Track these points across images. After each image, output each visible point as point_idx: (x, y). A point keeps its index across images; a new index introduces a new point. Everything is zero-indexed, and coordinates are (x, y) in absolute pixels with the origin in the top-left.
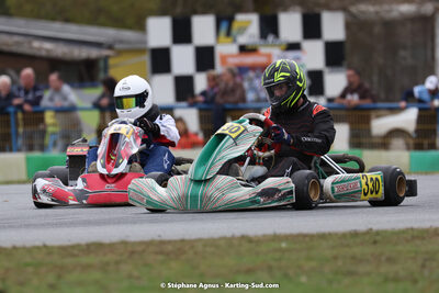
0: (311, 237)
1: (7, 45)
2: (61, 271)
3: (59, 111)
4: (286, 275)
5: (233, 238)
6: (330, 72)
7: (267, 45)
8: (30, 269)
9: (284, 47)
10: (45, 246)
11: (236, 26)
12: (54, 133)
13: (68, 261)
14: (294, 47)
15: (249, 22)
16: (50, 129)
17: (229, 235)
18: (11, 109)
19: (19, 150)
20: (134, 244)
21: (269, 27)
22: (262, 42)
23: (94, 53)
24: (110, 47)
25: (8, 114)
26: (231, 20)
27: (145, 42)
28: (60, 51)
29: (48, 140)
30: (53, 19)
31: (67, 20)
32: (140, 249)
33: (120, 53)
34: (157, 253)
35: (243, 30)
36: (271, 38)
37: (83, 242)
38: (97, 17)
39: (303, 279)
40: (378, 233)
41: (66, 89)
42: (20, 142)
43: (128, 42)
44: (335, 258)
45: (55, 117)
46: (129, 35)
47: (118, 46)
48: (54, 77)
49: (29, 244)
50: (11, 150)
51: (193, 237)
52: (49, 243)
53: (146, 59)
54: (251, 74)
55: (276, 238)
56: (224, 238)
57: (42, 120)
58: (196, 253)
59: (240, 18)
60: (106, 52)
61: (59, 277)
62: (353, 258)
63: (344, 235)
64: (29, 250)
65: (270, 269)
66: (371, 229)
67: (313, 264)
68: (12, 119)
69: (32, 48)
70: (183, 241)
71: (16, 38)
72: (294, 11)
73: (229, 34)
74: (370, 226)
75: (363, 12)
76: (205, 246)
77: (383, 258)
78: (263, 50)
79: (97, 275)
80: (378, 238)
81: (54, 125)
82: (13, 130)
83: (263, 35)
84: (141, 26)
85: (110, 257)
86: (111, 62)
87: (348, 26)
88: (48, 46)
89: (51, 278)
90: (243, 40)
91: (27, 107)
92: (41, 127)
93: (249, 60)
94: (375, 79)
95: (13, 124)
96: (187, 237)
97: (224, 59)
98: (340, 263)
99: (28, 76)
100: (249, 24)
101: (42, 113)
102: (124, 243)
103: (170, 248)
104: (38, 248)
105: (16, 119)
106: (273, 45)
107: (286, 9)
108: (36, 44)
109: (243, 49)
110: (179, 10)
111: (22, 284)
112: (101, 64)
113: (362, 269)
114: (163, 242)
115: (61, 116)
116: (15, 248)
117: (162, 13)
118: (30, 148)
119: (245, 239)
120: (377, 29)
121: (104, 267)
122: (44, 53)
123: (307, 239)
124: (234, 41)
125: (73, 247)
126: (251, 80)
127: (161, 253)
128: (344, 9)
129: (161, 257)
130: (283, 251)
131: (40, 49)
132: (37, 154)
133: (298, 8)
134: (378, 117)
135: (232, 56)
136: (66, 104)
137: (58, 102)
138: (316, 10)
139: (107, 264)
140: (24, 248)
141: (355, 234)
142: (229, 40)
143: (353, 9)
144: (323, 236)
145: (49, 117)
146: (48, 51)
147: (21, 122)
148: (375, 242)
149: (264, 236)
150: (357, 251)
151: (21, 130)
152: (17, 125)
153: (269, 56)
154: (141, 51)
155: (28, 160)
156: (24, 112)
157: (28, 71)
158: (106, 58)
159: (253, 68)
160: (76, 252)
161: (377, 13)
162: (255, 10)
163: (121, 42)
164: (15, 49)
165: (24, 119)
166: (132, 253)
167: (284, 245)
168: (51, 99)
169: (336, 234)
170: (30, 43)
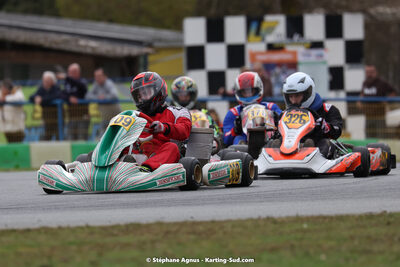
0: (331, 218)
1: (56, 43)
2: (102, 249)
3: (102, 103)
4: (307, 254)
5: (259, 219)
6: (350, 68)
7: (293, 44)
8: (74, 248)
9: (308, 45)
10: (88, 227)
11: (265, 26)
12: (96, 124)
13: (109, 240)
14: (317, 45)
15: (277, 23)
16: (94, 120)
17: (255, 216)
18: (58, 102)
19: (65, 139)
20: (169, 224)
21: (295, 27)
22: (288, 41)
23: (135, 51)
24: (150, 45)
25: (55, 106)
26: (260, 20)
27: (182, 41)
28: (104, 48)
29: (92, 130)
30: (98, 19)
31: (111, 21)
32: (174, 229)
33: (158, 50)
34: (189, 233)
35: (271, 30)
36: (296, 37)
37: (122, 223)
38: (137, 18)
39: (323, 257)
40: (391, 215)
41: (109, 83)
42: (66, 130)
43: (166, 41)
44: (352, 238)
45: (98, 109)
46: (167, 34)
47: (157, 44)
48: (99, 73)
49: (73, 225)
50: (58, 139)
51: (224, 218)
52: (91, 224)
53: (182, 57)
54: (278, 70)
55: (298, 219)
56: (252, 220)
57: (86, 112)
58: (225, 233)
59: (269, 18)
60: (146, 50)
61: (100, 255)
62: (369, 237)
63: (360, 218)
64: (73, 230)
65: (292, 247)
66: (385, 212)
67: (332, 243)
68: (59, 110)
69: (79, 46)
70: (213, 222)
71: (65, 37)
72: (318, 13)
73: (258, 33)
74: (384, 209)
75: (381, 14)
76: (233, 226)
77: (396, 239)
78: (290, 48)
79: (134, 253)
80: (392, 220)
81: (97, 116)
82: (59, 120)
83: (290, 34)
84: (178, 26)
85: (146, 237)
86: (151, 59)
87: (367, 27)
88: (93, 44)
89: (93, 255)
90: (271, 39)
91: (73, 100)
92: (85, 118)
93: (276, 57)
94: (391, 74)
95: (60, 115)
96: (217, 219)
97: (253, 56)
98: (356, 242)
99: (75, 71)
100: (277, 24)
101: (86, 105)
102: (160, 224)
103: (201, 228)
104: (81, 228)
105: (63, 110)
106: (298, 44)
107: (310, 11)
108: (82, 42)
109: (271, 47)
110: (213, 11)
111: (66, 261)
112: (141, 61)
113: (376, 248)
114: (195, 224)
115: (103, 108)
116: (60, 228)
117: (197, 14)
118: (75, 137)
119: (270, 220)
120: (393, 29)
121: (141, 246)
122: (89, 51)
123: (327, 220)
124: (263, 40)
125: (113, 227)
126: (277, 76)
127: (194, 233)
128: (364, 11)
129: (192, 237)
130: (305, 231)
131: (86, 47)
132: (81, 143)
133: (322, 10)
134: (392, 109)
135: (261, 53)
136: (108, 97)
137: (102, 95)
138: (339, 12)
139: (144, 243)
140: (69, 228)
141: (370, 216)
142: (258, 39)
143: (372, 11)
144: (341, 218)
145: (93, 109)
146: (93, 48)
147: (67, 114)
148: (389, 224)
149: (288, 217)
150: (372, 231)
151: (67, 120)
152: (64, 116)
153: (294, 53)
154: (178, 49)
155: (73, 148)
156: (70, 104)
157: (75, 67)
158: (146, 56)
159: (279, 64)
160: (115, 232)
161: (394, 14)
162: (282, 12)
163: (160, 40)
164: (63, 47)
165: (70, 111)
166: (167, 233)
167: (305, 226)
168: (95, 92)
169: (353, 216)
170: (77, 41)
